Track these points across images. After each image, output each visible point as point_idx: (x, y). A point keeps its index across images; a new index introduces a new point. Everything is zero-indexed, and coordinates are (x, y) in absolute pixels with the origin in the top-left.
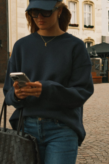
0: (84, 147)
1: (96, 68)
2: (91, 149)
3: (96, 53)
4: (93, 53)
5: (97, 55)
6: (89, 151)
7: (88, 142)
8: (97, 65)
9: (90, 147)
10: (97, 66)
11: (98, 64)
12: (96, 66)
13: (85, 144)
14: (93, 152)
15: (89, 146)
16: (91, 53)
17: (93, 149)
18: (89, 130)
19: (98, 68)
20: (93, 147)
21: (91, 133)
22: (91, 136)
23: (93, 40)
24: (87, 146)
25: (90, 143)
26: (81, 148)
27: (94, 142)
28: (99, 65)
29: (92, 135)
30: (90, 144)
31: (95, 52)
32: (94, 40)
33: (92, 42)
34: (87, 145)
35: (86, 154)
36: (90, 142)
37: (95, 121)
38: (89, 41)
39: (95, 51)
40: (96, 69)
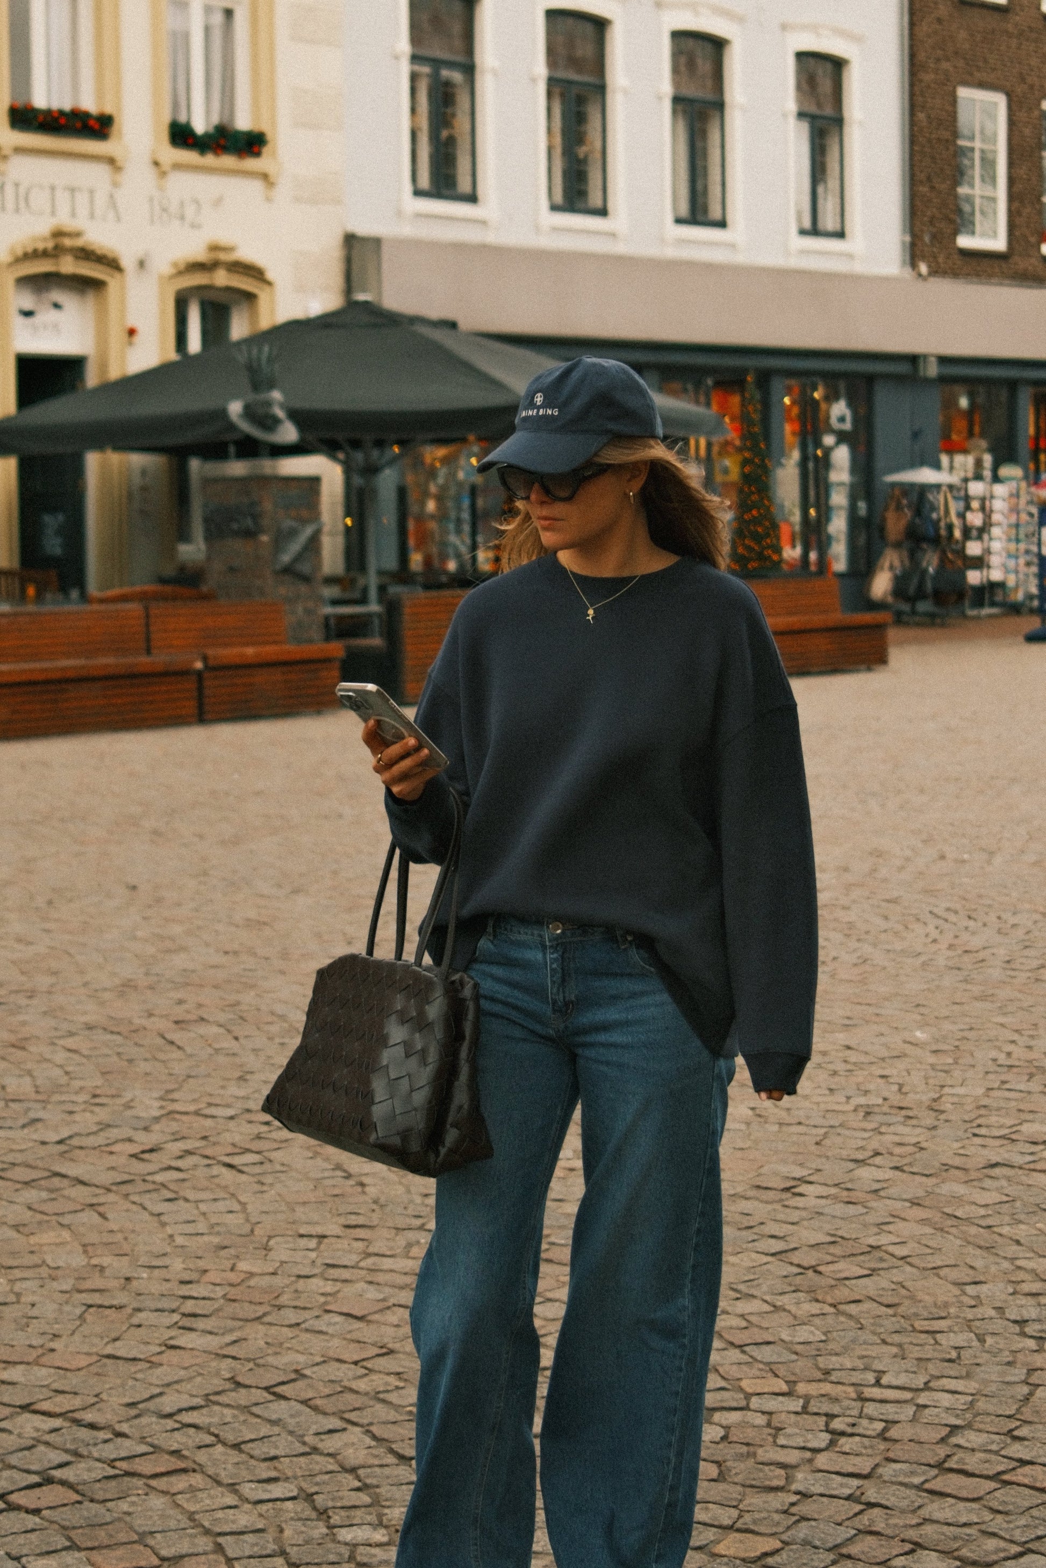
0: (111, 1463)
1: (286, 558)
2: (180, 1483)
3: (280, 413)
4: (249, 413)
5: (289, 433)
6: (157, 1502)
7: (151, 1405)
8: (293, 533)
9: (165, 1463)
10: (295, 547)
11: (304, 522)
12: (282, 538)
13: (124, 1428)
14: (191, 1516)
15: (156, 1449)
16: (235, 408)
17: (197, 1480)
18: (177, 1265)
19: (298, 558)
20: (202, 1457)
21: (189, 1306)
22: (185, 1340)
23: (254, 272)
24: (143, 1448)
25: (170, 1416)
26: (86, 1476)
27: (209, 1400)
28: (309, 531)
29: (200, 1324)
30: (170, 1424)
31: (269, 404)
32: (270, 275)
33: (250, 297)
34: (143, 1439)
35: (122, 1537)
36: (169, 1403)
37: (236, 1160)
38: (221, 278)
39: (276, 395)
40: (288, 570)
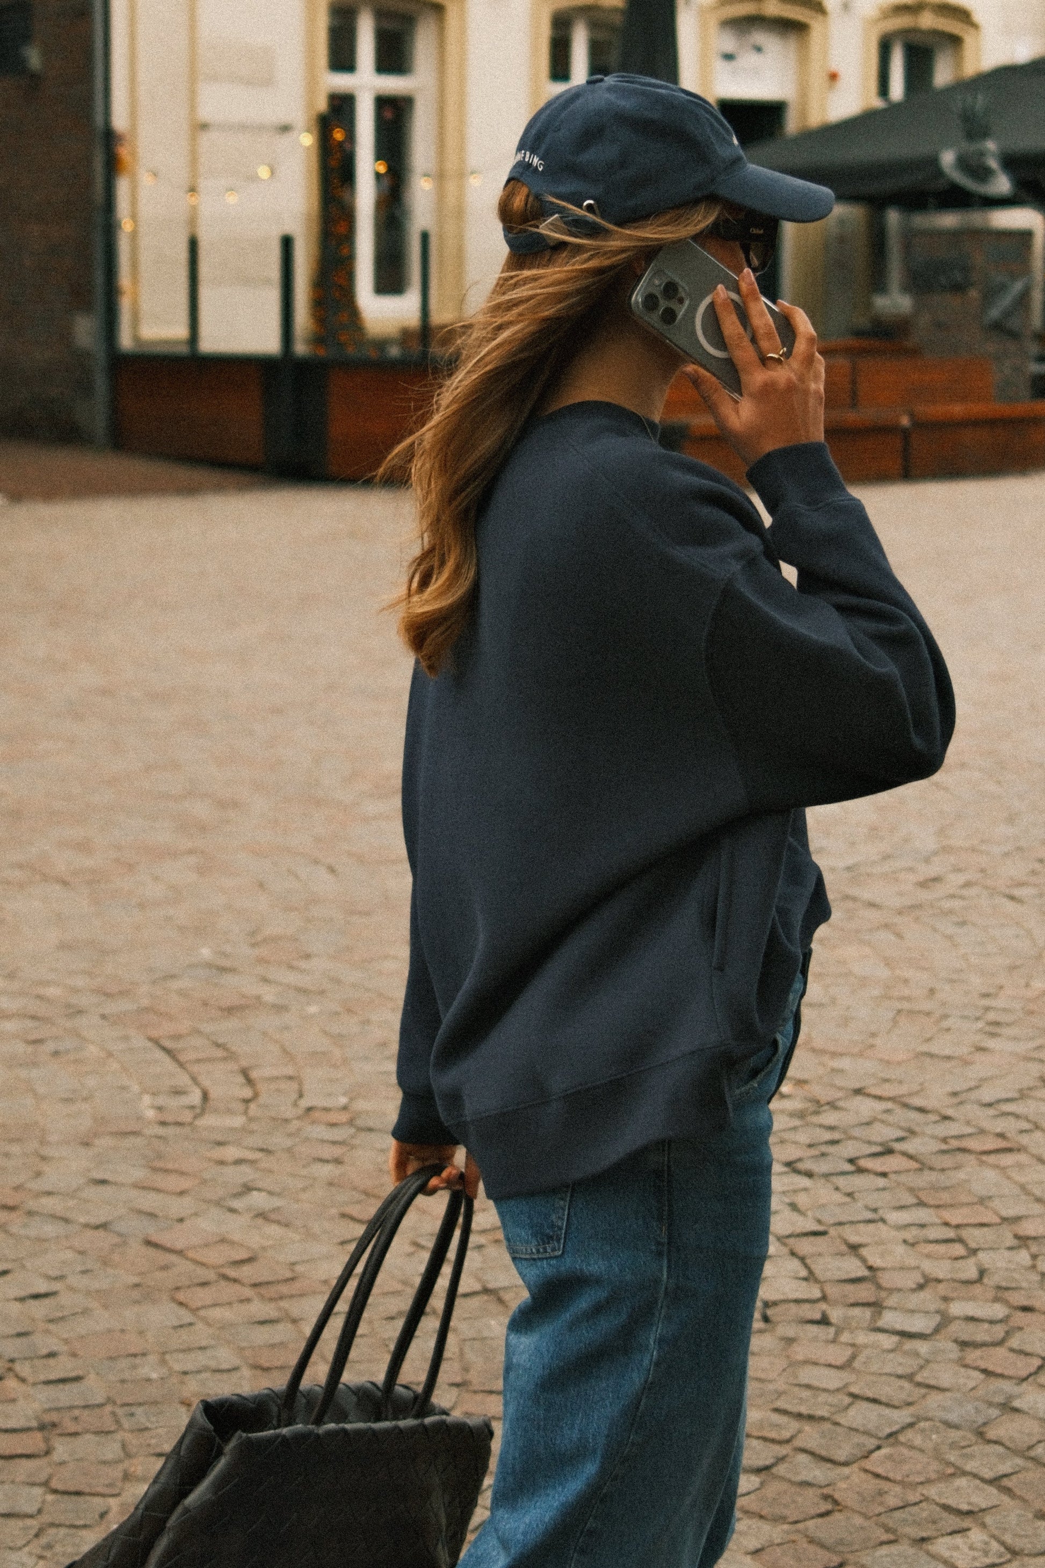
0: (945, 1140)
1: (994, 313)
2: (1007, 1160)
3: (993, 164)
4: (963, 163)
5: (1002, 184)
6: (990, 1175)
7: (974, 1095)
8: (1003, 288)
9: (991, 1144)
10: (1006, 301)
11: (1014, 277)
12: (991, 294)
13: (950, 1112)
14: (1023, 1187)
15: (982, 1132)
16: (948, 158)
17: (1022, 1158)
18: (976, 981)
19: (1008, 314)
20: (1024, 1140)
21: (991, 1016)
22: (991, 1043)
23: (963, 15)
24: (970, 1130)
25: (990, 1105)
26: (923, 1150)
27: (1023, 1095)
28: (1018, 286)
29: (1005, 1031)
30: (991, 1112)
31: (982, 154)
32: (977, 17)
33: (955, 41)
34: (968, 1123)
35: (964, 1198)
36: (987, 1094)
37: (1017, 892)
38: (927, 21)
39: (991, 145)
40: (998, 327)
